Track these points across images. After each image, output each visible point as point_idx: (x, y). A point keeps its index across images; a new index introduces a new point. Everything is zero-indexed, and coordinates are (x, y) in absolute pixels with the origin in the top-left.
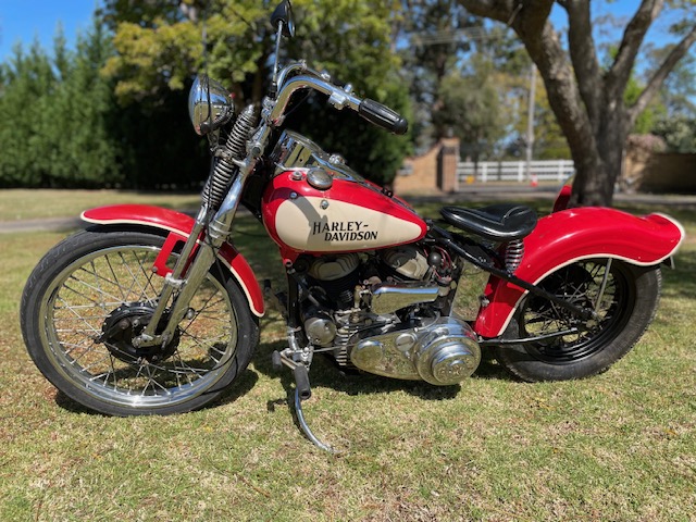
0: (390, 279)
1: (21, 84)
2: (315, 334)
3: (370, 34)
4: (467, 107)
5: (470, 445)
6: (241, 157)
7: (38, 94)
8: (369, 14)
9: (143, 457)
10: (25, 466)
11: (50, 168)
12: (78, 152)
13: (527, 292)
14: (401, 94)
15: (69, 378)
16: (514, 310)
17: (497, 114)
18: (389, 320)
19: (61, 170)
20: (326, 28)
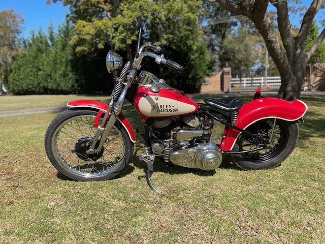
0: (184, 127)
1: (34, 48)
2: (155, 149)
3: (188, 21)
4: (236, 52)
5: (216, 192)
6: (126, 81)
7: (42, 53)
8: (188, 12)
9: (90, 195)
10: (47, 198)
11: (48, 85)
12: (59, 78)
13: (241, 132)
14: (204, 47)
15: (63, 167)
16: (236, 139)
17: (250, 55)
18: (185, 144)
19: (52, 86)
20: (168, 19)
